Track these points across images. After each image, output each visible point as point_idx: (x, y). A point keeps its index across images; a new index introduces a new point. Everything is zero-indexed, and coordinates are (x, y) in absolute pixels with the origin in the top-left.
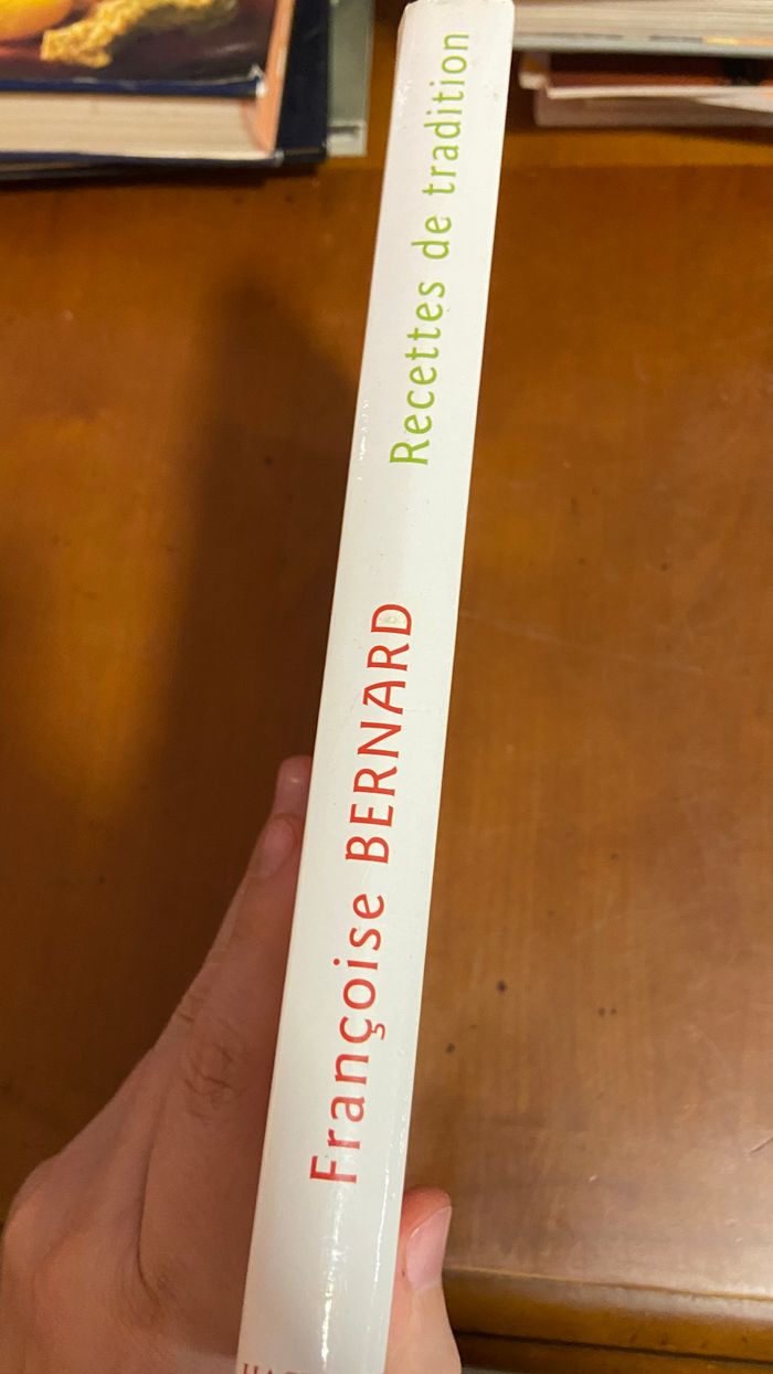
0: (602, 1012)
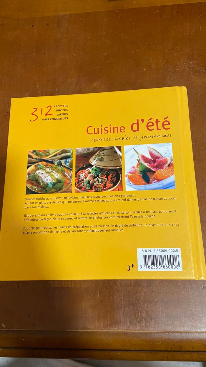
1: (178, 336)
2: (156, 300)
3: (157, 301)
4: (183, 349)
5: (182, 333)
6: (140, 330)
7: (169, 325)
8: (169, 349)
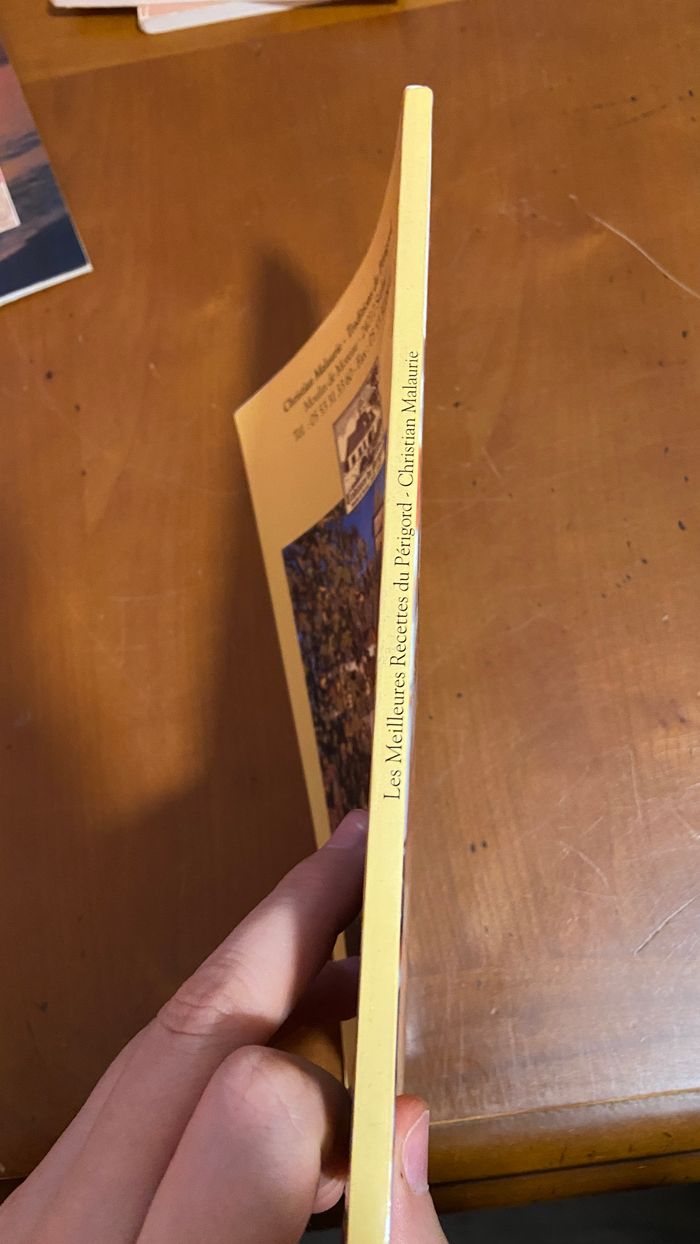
0: (473, 848)
1: (580, 1119)
2: (493, 1012)
3: (497, 1013)
4: (598, 1158)
5: (589, 1105)
6: (452, 1118)
7: (544, 1086)
8: (556, 1165)
